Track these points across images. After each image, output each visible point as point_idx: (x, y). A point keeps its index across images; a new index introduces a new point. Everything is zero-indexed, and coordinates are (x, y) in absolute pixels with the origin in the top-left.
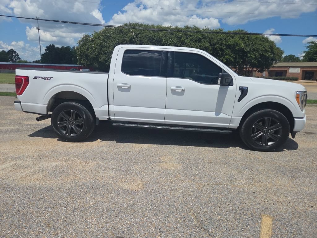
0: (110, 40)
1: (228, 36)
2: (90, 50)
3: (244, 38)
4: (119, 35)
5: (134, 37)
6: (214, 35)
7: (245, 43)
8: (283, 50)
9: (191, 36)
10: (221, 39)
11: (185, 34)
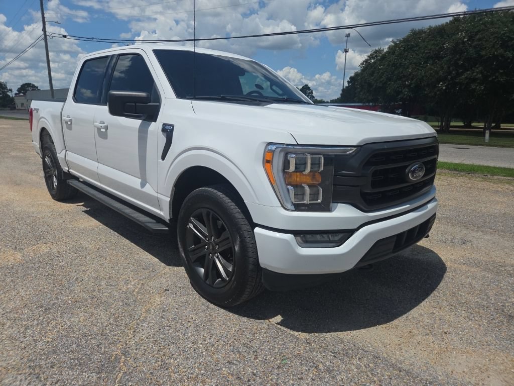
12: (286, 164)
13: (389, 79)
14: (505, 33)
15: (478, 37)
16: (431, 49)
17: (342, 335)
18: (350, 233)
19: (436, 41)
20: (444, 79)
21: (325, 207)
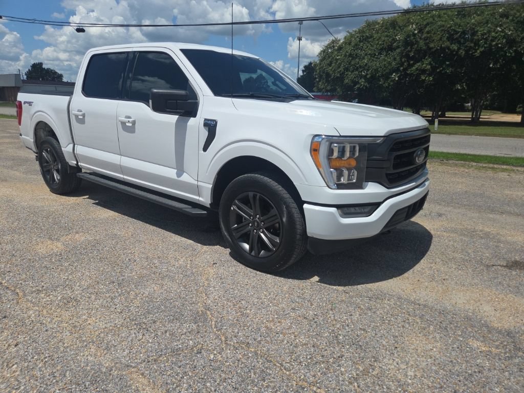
0: (368, 45)
2: (333, 65)
4: (386, 33)
5: (413, 33)
12: (331, 152)
13: (347, 69)
14: (451, 26)
15: (427, 29)
16: (384, 41)
17: (369, 286)
18: (377, 205)
19: (389, 33)
20: (396, 70)
21: (359, 185)
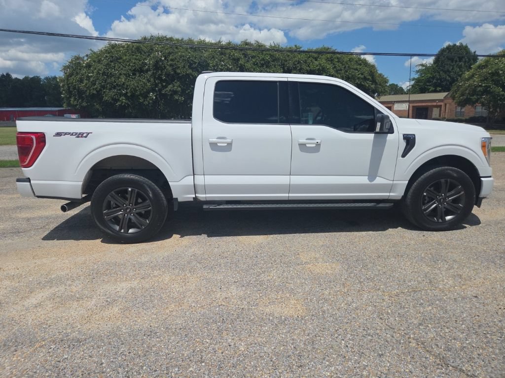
0: (120, 65)
1: (309, 57)
2: (85, 82)
3: (332, 60)
4: (134, 57)
5: (161, 60)
6: (288, 56)
7: (335, 67)
8: (387, 77)
9: (253, 57)
10: (299, 62)
11: (243, 54)
13: (104, 87)
15: (171, 58)
19: (137, 56)
20: (153, 90)
